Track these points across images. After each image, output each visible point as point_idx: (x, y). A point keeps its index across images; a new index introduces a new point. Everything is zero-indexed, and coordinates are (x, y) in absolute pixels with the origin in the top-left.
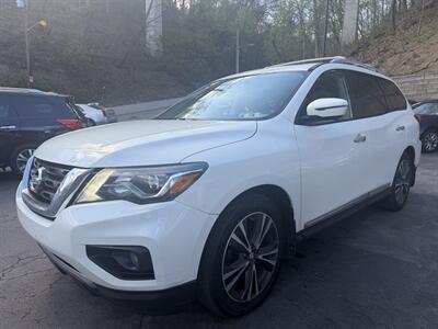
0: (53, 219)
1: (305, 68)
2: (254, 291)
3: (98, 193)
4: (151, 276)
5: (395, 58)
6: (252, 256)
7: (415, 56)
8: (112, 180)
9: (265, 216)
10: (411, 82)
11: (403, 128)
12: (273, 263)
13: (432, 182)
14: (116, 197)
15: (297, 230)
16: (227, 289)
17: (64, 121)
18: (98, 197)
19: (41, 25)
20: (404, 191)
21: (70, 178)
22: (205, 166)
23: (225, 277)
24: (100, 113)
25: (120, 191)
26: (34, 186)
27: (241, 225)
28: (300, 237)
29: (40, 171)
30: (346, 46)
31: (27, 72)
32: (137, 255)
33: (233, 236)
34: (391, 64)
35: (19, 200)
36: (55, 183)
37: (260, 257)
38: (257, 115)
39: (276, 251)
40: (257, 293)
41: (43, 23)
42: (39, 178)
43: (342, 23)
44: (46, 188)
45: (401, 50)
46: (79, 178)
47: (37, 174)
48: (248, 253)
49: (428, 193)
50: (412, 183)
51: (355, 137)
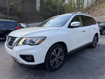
0: (12, 49)
1: (71, 15)
2: (58, 65)
3: (22, 43)
4: (34, 61)
5: (96, 12)
6: (57, 57)
7: (101, 11)
8: (25, 40)
9: (60, 49)
10: (100, 18)
11: (95, 29)
12: (62, 59)
13: (103, 42)
14: (26, 44)
15: (68, 52)
16: (51, 65)
17: (16, 27)
18: (22, 44)
19: (11, 4)
20: (95, 44)
21: (16, 40)
22: (46, 37)
23: (51, 62)
24: (25, 25)
25: (27, 43)
26: (9, 42)
27: (54, 50)
28: (69, 54)
29: (10, 38)
30: (85, 9)
31: (8, 16)
32: (31, 57)
33: (53, 53)
34: (95, 13)
35: (5, 45)
36: (13, 41)
37: (59, 58)
38: (59, 26)
39: (63, 57)
40: (59, 66)
41: (12, 4)
42: (10, 40)
43: (84, 3)
44: (11, 42)
45: (98, 10)
46: (18, 40)
47: (9, 39)
48: (56, 57)
49: (102, 44)
50: (98, 42)
51: (83, 31)
